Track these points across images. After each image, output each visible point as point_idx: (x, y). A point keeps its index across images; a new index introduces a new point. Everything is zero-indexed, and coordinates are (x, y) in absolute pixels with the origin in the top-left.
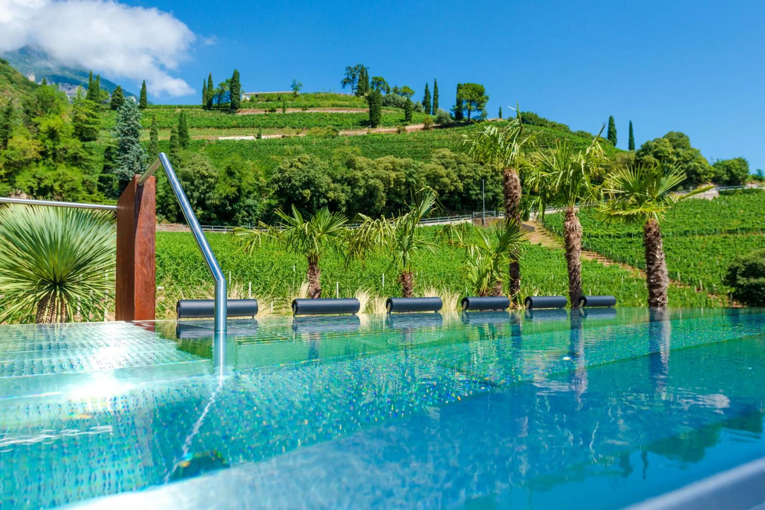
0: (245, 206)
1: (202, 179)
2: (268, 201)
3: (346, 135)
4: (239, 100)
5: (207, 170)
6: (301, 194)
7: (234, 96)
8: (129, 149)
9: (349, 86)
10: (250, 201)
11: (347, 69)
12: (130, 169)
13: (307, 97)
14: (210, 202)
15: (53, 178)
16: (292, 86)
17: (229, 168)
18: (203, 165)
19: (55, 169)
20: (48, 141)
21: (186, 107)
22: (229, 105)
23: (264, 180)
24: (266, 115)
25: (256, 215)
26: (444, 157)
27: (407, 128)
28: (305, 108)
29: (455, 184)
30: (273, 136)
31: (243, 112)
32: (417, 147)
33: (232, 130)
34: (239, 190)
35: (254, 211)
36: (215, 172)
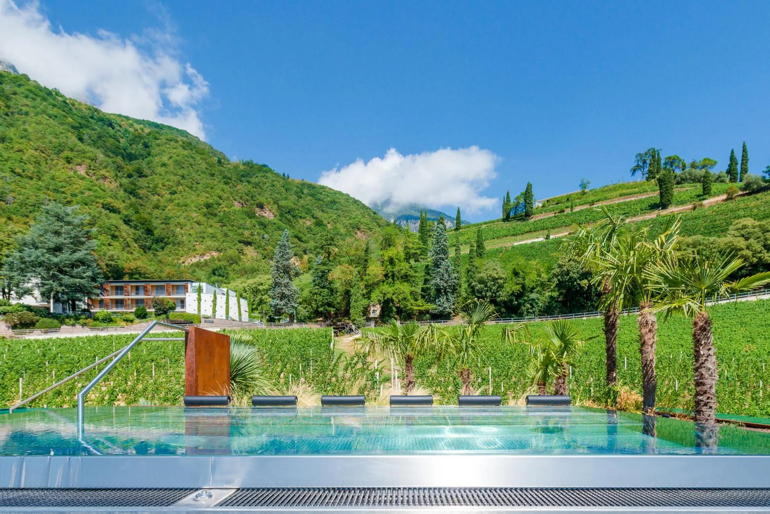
0: (529, 300)
1: (493, 281)
2: (550, 293)
3: (633, 222)
4: (532, 208)
5: (497, 273)
6: (579, 284)
7: (528, 205)
8: (440, 264)
9: (639, 173)
10: (533, 296)
11: (636, 157)
12: (441, 279)
13: (594, 192)
14: (501, 298)
15: (392, 292)
16: (580, 186)
17: (514, 269)
18: (494, 269)
19: (394, 286)
20: (389, 267)
21: (490, 222)
22: (524, 214)
23: (545, 276)
24: (555, 217)
25: (538, 306)
26: (745, 227)
27: (704, 202)
28: (592, 203)
29: (759, 255)
30: (560, 235)
31: (536, 217)
32: (715, 221)
33: (525, 236)
34: (523, 287)
35: (537, 303)
36: (504, 274)
